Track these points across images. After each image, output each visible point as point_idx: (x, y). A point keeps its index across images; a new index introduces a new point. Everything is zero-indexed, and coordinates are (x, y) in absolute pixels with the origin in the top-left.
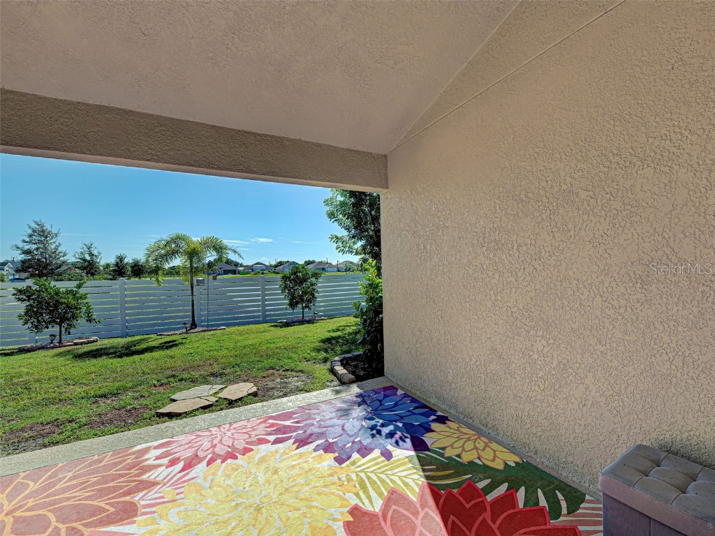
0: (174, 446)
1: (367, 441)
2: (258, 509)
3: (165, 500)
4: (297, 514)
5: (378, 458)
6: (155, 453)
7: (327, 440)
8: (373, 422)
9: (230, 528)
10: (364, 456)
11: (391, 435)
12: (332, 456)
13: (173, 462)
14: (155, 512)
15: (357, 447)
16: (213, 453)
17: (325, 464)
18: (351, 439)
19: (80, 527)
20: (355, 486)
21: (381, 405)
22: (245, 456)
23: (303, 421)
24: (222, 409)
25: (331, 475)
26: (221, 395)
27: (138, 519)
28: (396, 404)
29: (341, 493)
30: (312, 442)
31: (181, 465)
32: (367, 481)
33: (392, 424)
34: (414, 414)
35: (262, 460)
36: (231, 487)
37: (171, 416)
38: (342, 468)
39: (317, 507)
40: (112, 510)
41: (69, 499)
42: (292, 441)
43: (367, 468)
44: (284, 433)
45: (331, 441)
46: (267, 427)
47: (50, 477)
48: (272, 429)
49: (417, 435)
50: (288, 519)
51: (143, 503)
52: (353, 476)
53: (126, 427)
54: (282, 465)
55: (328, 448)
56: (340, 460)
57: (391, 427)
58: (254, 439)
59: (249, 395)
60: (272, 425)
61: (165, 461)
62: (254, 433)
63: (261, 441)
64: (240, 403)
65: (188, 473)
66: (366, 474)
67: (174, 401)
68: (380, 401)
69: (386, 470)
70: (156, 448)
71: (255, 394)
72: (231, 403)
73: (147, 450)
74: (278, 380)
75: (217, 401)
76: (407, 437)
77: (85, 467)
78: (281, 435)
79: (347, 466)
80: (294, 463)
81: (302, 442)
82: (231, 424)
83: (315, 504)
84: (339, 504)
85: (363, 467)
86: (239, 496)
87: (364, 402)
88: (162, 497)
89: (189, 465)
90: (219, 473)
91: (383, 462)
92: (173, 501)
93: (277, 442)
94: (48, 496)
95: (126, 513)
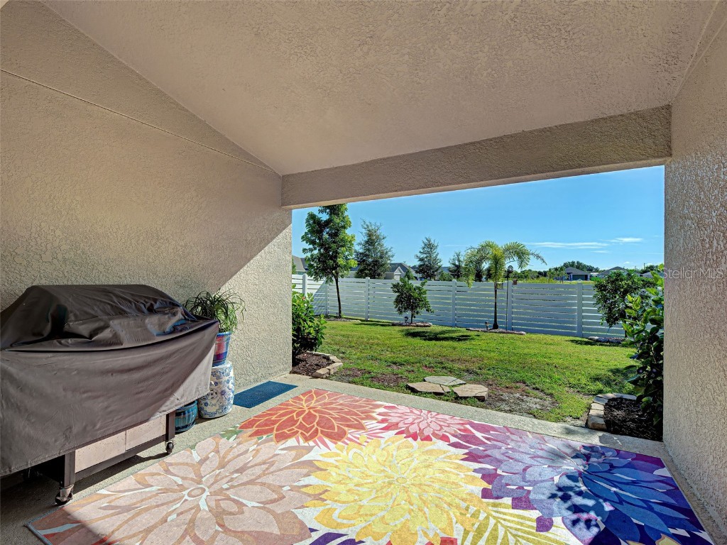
0: (395, 410)
1: (539, 495)
2: (390, 483)
3: (358, 441)
4: (407, 506)
5: (530, 520)
6: (382, 410)
7: (496, 470)
8: (570, 483)
9: (366, 481)
10: (515, 507)
11: (576, 509)
12: (485, 485)
13: (383, 421)
14: (347, 444)
15: (519, 494)
16: (408, 428)
17: (470, 487)
18: (522, 484)
19: (319, 431)
20: (473, 525)
21: (608, 471)
22: (422, 442)
23: (494, 440)
24: (447, 400)
25: (464, 500)
26: (455, 389)
27: (340, 443)
28: (634, 483)
29: (454, 520)
30: (480, 462)
31: (384, 425)
32: (489, 530)
33: (594, 499)
34: (651, 509)
35: (430, 452)
36: (392, 457)
37: (414, 391)
38: (482, 503)
39: (425, 513)
40: (336, 430)
41: (330, 414)
42: (467, 451)
43: (505, 520)
44: (467, 442)
45: (499, 472)
46: (460, 430)
47: (335, 399)
48: (462, 433)
49: (618, 535)
50: (398, 505)
51: (349, 436)
52: (482, 516)
53: (385, 388)
54: (438, 465)
55: (488, 477)
56: (486, 494)
57: (590, 503)
58: (440, 433)
59: (475, 397)
60: (466, 430)
61: (380, 418)
62: (445, 429)
63: (444, 438)
64: (463, 401)
65: (382, 432)
66: (495, 525)
67: (425, 381)
68: (612, 467)
69: (523, 537)
70: (386, 407)
71: (481, 399)
72: (458, 399)
73: (380, 406)
74: (518, 395)
75: (448, 392)
76: (597, 526)
77: (350, 401)
78: (464, 441)
79: (488, 504)
80: (447, 469)
81: (472, 457)
82: (438, 414)
83: (426, 509)
84: (442, 525)
85: (501, 516)
86: (390, 466)
87: (587, 457)
88: (358, 438)
89: (386, 429)
90: (396, 444)
91: (532, 527)
92: (359, 444)
93: (455, 445)
94: (325, 408)
95: (338, 436)
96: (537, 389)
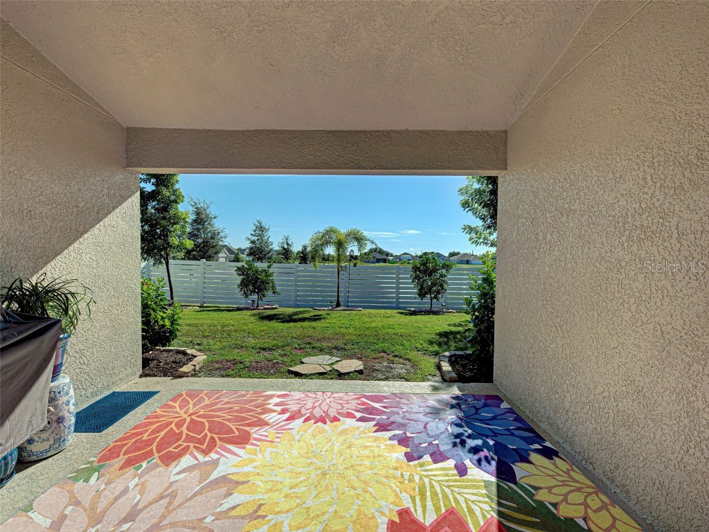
0: (290, 398)
1: (445, 447)
2: (324, 474)
3: (268, 439)
4: (352, 492)
5: (450, 469)
6: (276, 400)
7: (405, 433)
8: (460, 430)
9: (298, 480)
10: (435, 462)
11: (475, 450)
12: (404, 450)
13: (283, 412)
14: (258, 446)
15: (432, 449)
16: (312, 413)
17: (395, 455)
18: (431, 439)
19: (217, 439)
20: (414, 489)
21: (476, 413)
22: (332, 424)
23: (391, 407)
24: (332, 379)
25: (395, 469)
26: (335, 367)
27: (248, 447)
28: (494, 418)
29: (398, 490)
30: (391, 430)
31: (287, 415)
32: (428, 489)
33: (482, 439)
34: (513, 434)
35: (344, 432)
36: (312, 446)
37: (297, 375)
38: (409, 465)
39: (371, 494)
40: (237, 433)
41: (219, 417)
42: (374, 423)
43: (434, 476)
44: (371, 414)
45: (409, 434)
46: (358, 404)
47: (217, 398)
48: (362, 407)
49: (507, 461)
50: (343, 494)
51: (255, 436)
52: (417, 479)
53: (268, 376)
54: (359, 442)
55: (403, 441)
56: (409, 457)
57: (479, 442)
58: (344, 411)
59: (356, 371)
60: (363, 404)
61: (279, 409)
62: (346, 406)
63: (350, 415)
64: (346, 377)
65: (289, 424)
66: (430, 482)
67: (303, 363)
68: (477, 409)
69: (454, 486)
70: (278, 396)
71: (360, 372)
72: (341, 376)
73: (271, 397)
74: (385, 364)
75: (330, 371)
76: (493, 459)
77: (235, 397)
78: (367, 414)
79: (415, 466)
80: (368, 444)
81: (382, 427)
82: (332, 393)
83: (370, 489)
84: (391, 499)
85: (430, 473)
86: (315, 457)
87: (458, 406)
88: (267, 436)
89: (291, 418)
90: (310, 431)
91: (453, 475)
92: (272, 442)
93: (362, 419)
94: (210, 411)
95: (243, 440)
96: (397, 356)
